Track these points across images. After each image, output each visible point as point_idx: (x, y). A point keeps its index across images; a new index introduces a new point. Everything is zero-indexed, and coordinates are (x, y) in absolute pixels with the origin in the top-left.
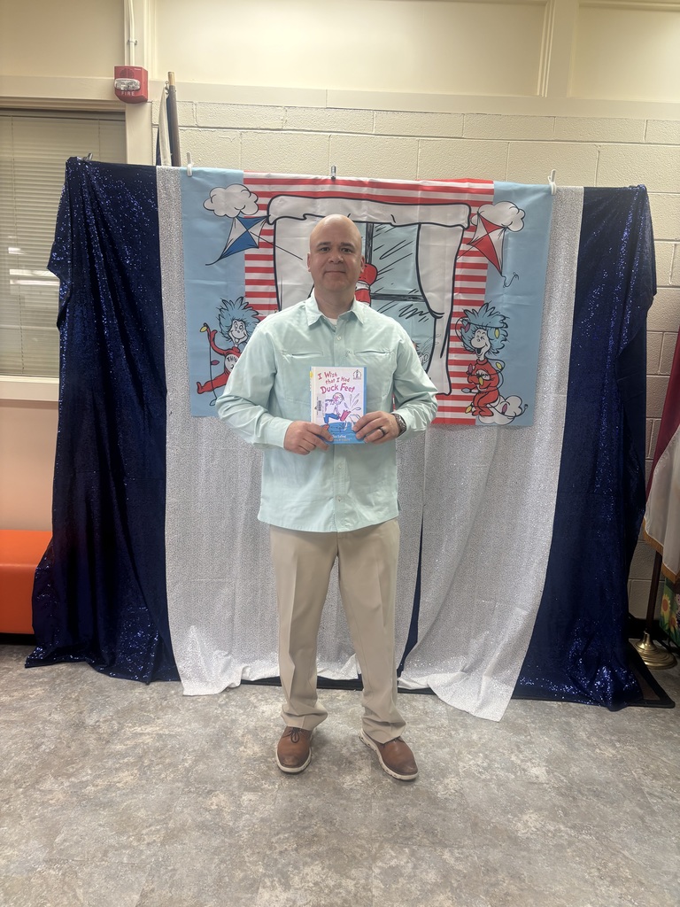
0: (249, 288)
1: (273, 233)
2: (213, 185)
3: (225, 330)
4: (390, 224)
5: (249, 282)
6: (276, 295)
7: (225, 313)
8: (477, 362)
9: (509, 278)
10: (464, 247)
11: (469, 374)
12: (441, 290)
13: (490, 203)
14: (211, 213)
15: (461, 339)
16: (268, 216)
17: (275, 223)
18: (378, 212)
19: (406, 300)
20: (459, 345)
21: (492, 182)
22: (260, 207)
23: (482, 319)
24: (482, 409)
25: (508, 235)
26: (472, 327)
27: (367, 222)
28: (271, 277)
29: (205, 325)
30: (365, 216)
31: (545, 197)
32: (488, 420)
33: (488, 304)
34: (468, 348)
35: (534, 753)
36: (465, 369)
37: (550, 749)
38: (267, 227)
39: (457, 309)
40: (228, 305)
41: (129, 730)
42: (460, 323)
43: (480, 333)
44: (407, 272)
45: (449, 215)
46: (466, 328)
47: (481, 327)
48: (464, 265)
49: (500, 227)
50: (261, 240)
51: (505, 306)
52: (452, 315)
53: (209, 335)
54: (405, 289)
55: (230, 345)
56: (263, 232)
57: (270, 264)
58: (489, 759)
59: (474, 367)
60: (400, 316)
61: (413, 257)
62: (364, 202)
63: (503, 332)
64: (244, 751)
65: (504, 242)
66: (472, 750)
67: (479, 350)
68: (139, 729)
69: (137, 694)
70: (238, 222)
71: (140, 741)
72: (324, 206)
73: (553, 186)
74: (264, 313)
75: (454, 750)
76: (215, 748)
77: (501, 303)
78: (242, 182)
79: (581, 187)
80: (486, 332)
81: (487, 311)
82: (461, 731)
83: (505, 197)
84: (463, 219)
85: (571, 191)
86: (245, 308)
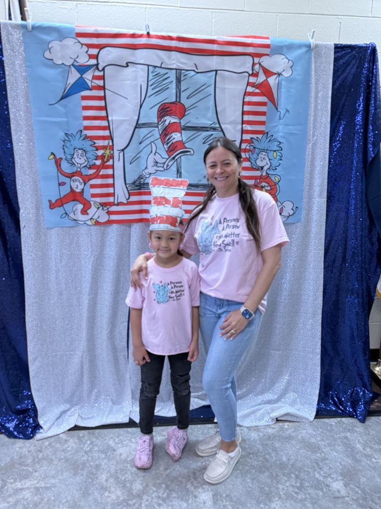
0: (87, 123)
1: (103, 78)
2: (50, 39)
3: (69, 157)
4: (194, 70)
5: (86, 118)
6: (108, 128)
7: (68, 144)
8: (261, 177)
9: (283, 112)
10: (250, 89)
11: (255, 186)
12: (234, 123)
13: (268, 55)
14: (50, 62)
15: (248, 160)
16: (97, 65)
17: (103, 69)
18: (184, 62)
19: (207, 131)
21: (268, 38)
22: (91, 57)
23: (264, 145)
25: (281, 80)
26: (257, 150)
27: (176, 69)
28: (103, 113)
29: (52, 154)
30: (174, 64)
31: (307, 52)
33: (267, 133)
34: (254, 167)
35: (330, 468)
36: (252, 182)
37: (341, 463)
38: (98, 73)
39: (247, 137)
40: (70, 138)
42: (248, 147)
43: (263, 155)
44: (208, 109)
45: (238, 64)
46: (252, 151)
47: (263, 150)
48: (249, 103)
49: (275, 74)
50: (93, 84)
51: (280, 134)
52: (242, 141)
53: (56, 162)
54: (207, 121)
55: (74, 170)
56: (95, 78)
57: (102, 103)
58: (300, 479)
59: (258, 181)
60: (204, 143)
61: (212, 97)
62: (173, 52)
63: (279, 154)
64: (109, 497)
65: (279, 85)
66: (285, 471)
67: (262, 168)
68: (20, 484)
69: (17, 449)
70: (73, 69)
71: (21, 497)
72: (142, 56)
73: (313, 42)
74: (100, 143)
75: (272, 473)
76: (84, 496)
77: (278, 132)
78: (74, 36)
79: (333, 44)
80: (267, 154)
81: (267, 138)
82: (273, 454)
83: (278, 50)
84: (248, 68)
85: (325, 47)
86: (84, 139)
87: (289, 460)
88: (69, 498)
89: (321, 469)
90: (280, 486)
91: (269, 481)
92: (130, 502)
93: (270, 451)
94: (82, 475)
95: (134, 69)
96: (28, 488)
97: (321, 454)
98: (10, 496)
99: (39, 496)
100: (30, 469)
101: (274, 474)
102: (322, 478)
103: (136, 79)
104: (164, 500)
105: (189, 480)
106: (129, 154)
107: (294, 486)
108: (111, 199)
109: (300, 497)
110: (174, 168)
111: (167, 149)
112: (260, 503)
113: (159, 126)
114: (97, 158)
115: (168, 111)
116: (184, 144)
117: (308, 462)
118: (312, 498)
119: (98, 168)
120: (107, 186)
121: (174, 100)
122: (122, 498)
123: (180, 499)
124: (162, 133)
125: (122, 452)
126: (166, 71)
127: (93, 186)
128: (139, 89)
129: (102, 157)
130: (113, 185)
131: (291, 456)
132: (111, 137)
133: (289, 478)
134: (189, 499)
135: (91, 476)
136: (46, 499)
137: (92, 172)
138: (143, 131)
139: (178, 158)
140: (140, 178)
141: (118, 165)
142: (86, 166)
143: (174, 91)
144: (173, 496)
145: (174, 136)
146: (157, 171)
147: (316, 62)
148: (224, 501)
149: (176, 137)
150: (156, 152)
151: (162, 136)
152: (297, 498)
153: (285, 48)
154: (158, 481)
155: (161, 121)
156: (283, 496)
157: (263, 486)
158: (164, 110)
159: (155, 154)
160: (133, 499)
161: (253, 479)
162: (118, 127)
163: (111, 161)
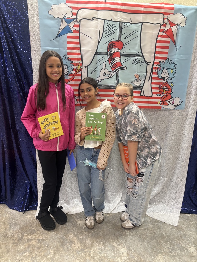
0: (69, 51)
1: (79, 26)
2: (52, 3)
4: (130, 23)
5: (69, 48)
6: (80, 54)
8: (163, 83)
9: (178, 47)
10: (161, 33)
11: (159, 88)
12: (150, 53)
13: (173, 14)
14: (52, 17)
15: (157, 73)
16: (77, 18)
17: (80, 21)
18: (124, 17)
19: (135, 57)
20: (156, 76)
21: (173, 5)
22: (74, 14)
23: (166, 65)
24: (164, 103)
25: (179, 28)
26: (162, 68)
27: (120, 22)
28: (78, 46)
30: (119, 19)
32: (166, 107)
33: (169, 59)
34: (160, 77)
35: (188, 240)
36: (158, 86)
38: (76, 23)
39: (157, 60)
41: (26, 238)
42: (157, 66)
43: (165, 71)
44: (136, 44)
45: (155, 19)
46: (159, 69)
47: (166, 68)
49: (176, 25)
50: (74, 29)
51: (176, 60)
52: (154, 63)
54: (135, 51)
56: (75, 26)
57: (78, 40)
58: (172, 245)
59: (162, 85)
60: (132, 63)
61: (139, 38)
62: (118, 12)
63: (174, 71)
64: (74, 247)
65: (178, 31)
66: (165, 240)
67: (164, 78)
68: (30, 237)
69: (28, 218)
70: (63, 21)
71: (31, 243)
72: (101, 14)
74: (75, 62)
75: (157, 240)
76: (62, 246)
77: (174, 58)
78: (65, 2)
80: (167, 71)
81: (168, 62)
82: (158, 230)
83: (179, 11)
84: (161, 21)
86: (67, 60)
87: (166, 234)
88: (55, 246)
89: (183, 240)
90: (162, 248)
91: (156, 244)
92: (85, 250)
93: (156, 228)
94: (61, 234)
95: (96, 22)
96: (34, 239)
97: (183, 232)
98: (26, 242)
99: (40, 244)
100: (35, 229)
101: (159, 241)
102: (184, 245)
103: (97, 27)
104: (102, 251)
105: (114, 241)
106: (91, 69)
107: (169, 248)
109: (172, 254)
110: (115, 77)
111: (111, 67)
112: (152, 256)
113: (108, 54)
114: (73, 70)
115: (114, 46)
116: (121, 63)
117: (176, 236)
118: (179, 255)
119: (73, 76)
121: (117, 39)
122: (81, 248)
123: (110, 251)
124: (109, 58)
125: (80, 223)
126: (114, 23)
128: (99, 33)
129: (76, 69)
131: (167, 232)
132: (81, 59)
133: (167, 244)
134: (115, 251)
135: (65, 235)
136: (43, 246)
137: (70, 77)
138: (100, 57)
139: (117, 71)
141: (84, 74)
142: (67, 74)
143: (118, 34)
144: (107, 249)
145: (116, 59)
146: (105, 78)
148: (133, 254)
149: (117, 59)
150: (105, 68)
151: (109, 59)
152: (171, 255)
153: (182, 10)
154: (99, 240)
155: (109, 51)
156: (163, 253)
157: (153, 247)
158: (111, 45)
159: (105, 69)
160: (86, 249)
161: (148, 243)
162: (86, 53)
163: (81, 72)
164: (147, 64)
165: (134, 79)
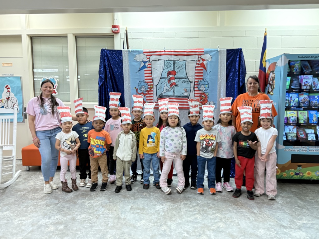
0: (146, 78)
1: (151, 64)
2: (136, 54)
3: (140, 88)
4: (179, 61)
5: (146, 76)
6: (152, 79)
7: (140, 84)
8: (202, 93)
9: (209, 72)
10: (197, 65)
11: (200, 96)
12: (192, 76)
13: (203, 54)
14: (136, 61)
15: (197, 88)
16: (149, 61)
17: (151, 62)
18: (176, 58)
19: (183, 79)
21: (203, 49)
22: (148, 58)
23: (203, 83)
26: (200, 85)
27: (173, 61)
28: (151, 75)
29: (135, 87)
30: (173, 59)
31: (217, 52)
33: (204, 79)
34: (199, 90)
39: (196, 80)
40: (141, 82)
42: (197, 84)
43: (202, 86)
44: (183, 72)
45: (193, 58)
46: (199, 85)
47: (202, 85)
48: (197, 70)
49: (206, 60)
50: (148, 66)
52: (195, 82)
53: (136, 90)
54: (183, 76)
55: (141, 92)
56: (149, 64)
57: (150, 72)
60: (182, 83)
61: (185, 68)
62: (173, 56)
63: (208, 86)
65: (207, 63)
67: (202, 90)
70: (142, 62)
72: (163, 57)
73: (219, 49)
74: (149, 84)
77: (207, 78)
78: (143, 53)
79: (226, 49)
81: (203, 81)
83: (207, 53)
84: (197, 59)
85: (223, 50)
86: (145, 83)
95: (160, 61)
103: (161, 64)
106: (158, 87)
108: (152, 101)
110: (172, 91)
111: (170, 85)
113: (168, 78)
114: (148, 88)
116: (175, 83)
119: (149, 91)
120: (151, 97)
121: (172, 70)
126: (170, 61)
127: (147, 97)
128: (162, 67)
129: (150, 88)
130: (153, 97)
132: (153, 82)
137: (147, 92)
138: (163, 80)
139: (173, 88)
140: (161, 94)
141: (155, 90)
142: (145, 90)
143: (173, 67)
146: (167, 92)
147: (220, 55)
149: (173, 81)
150: (166, 86)
151: (168, 81)
153: (209, 52)
155: (168, 76)
158: (169, 73)
162: (155, 79)
163: (152, 89)
164: (191, 83)
165: (184, 92)
